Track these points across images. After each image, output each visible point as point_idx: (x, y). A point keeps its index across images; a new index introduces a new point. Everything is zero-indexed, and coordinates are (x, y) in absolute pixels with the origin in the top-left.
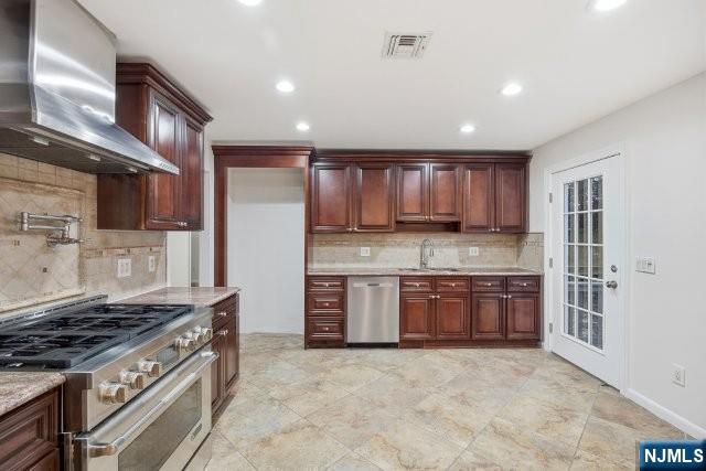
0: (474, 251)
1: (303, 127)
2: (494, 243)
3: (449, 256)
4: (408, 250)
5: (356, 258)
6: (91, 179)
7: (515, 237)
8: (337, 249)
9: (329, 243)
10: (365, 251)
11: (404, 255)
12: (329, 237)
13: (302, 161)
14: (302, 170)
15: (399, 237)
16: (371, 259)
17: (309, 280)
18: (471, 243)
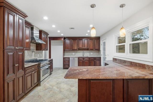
0: (92, 53)
1: (62, 35)
2: (95, 52)
3: (88, 54)
4: (81, 53)
5: (72, 55)
6: (35, 44)
7: (99, 51)
8: (69, 53)
9: (67, 52)
10: (74, 54)
11: (80, 54)
12: (67, 51)
13: (63, 39)
14: (63, 40)
15: (79, 51)
16: (75, 55)
17: (64, 58)
18: (91, 52)
